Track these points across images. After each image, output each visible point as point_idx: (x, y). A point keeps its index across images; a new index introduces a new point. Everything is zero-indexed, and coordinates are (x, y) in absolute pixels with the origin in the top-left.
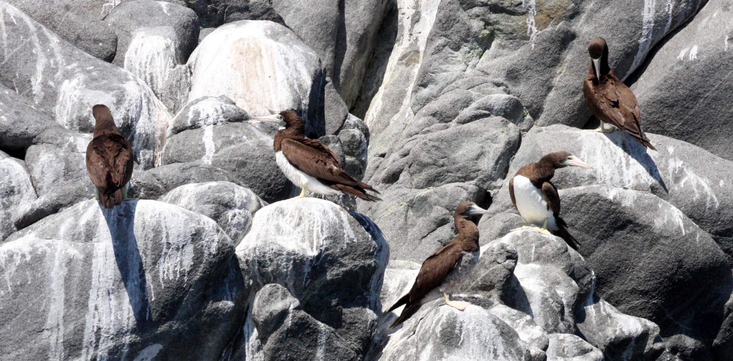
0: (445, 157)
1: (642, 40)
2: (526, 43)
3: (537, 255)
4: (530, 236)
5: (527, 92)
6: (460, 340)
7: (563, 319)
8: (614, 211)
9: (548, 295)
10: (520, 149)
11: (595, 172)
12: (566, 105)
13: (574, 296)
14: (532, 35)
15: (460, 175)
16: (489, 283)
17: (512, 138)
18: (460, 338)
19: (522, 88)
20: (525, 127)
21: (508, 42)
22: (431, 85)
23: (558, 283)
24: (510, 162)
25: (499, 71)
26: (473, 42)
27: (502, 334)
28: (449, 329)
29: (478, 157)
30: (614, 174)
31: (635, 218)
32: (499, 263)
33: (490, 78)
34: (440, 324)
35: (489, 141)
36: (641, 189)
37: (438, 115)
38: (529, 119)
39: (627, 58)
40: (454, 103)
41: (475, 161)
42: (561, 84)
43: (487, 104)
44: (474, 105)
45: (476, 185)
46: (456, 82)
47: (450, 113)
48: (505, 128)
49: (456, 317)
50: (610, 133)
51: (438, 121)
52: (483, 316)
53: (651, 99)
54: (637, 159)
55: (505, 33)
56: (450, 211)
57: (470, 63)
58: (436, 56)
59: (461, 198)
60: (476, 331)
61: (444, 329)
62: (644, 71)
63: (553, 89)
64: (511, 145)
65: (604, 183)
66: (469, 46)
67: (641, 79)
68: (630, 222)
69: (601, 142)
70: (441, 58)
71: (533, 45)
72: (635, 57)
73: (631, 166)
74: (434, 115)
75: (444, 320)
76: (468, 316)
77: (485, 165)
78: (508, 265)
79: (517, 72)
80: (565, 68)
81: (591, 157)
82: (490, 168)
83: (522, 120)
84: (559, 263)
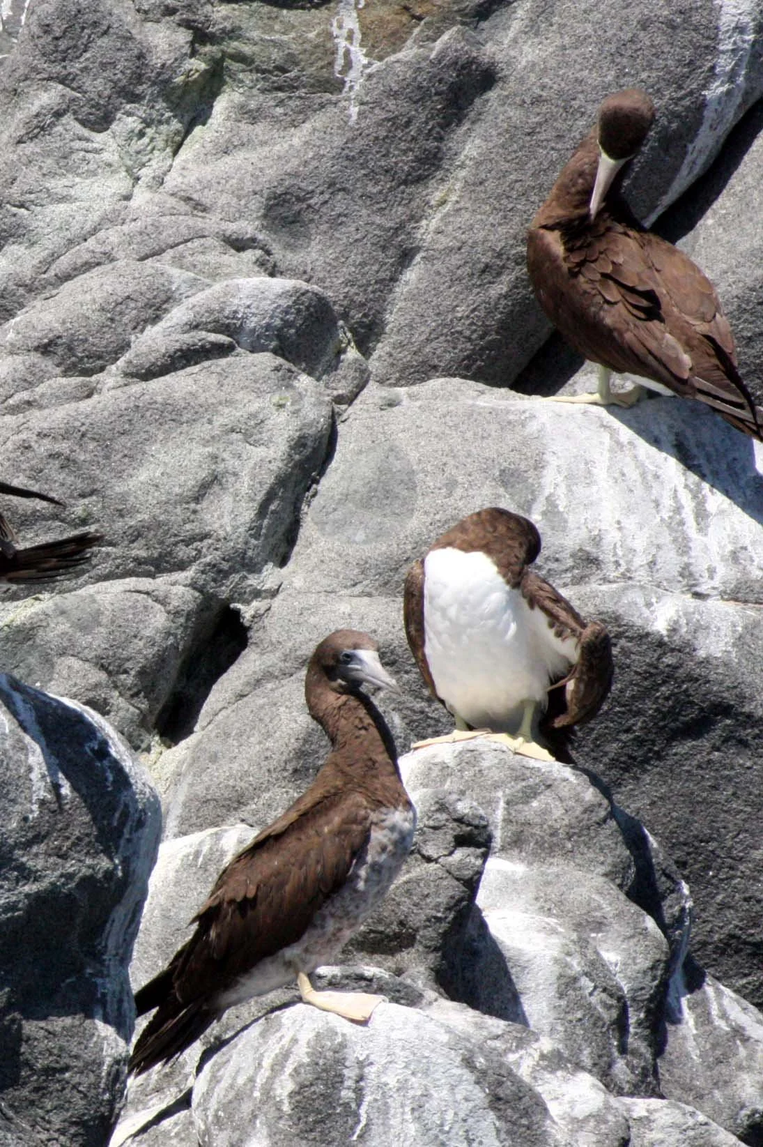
0: (92, 493)
1: (716, 89)
2: (330, 102)
3: (514, 828)
4: (485, 764)
5: (332, 268)
6: (358, 1122)
7: (623, 1049)
8: (670, 675)
9: (576, 965)
10: (333, 464)
11: (597, 540)
12: (461, 311)
13: (653, 968)
14: (352, 74)
15: (143, 554)
16: (395, 927)
17: (310, 425)
18: (356, 1115)
19: (314, 255)
20: (342, 389)
21: (269, 100)
22: (15, 247)
23: (599, 925)
24: (304, 508)
25: (240, 198)
26: (153, 100)
27: (496, 1102)
28: (320, 1088)
29: (202, 491)
30: (659, 547)
31: (742, 698)
32: (429, 860)
33: (212, 222)
34: (289, 1068)
35: (234, 436)
36: (752, 597)
37: (60, 351)
38: (356, 360)
39: (666, 150)
40: (113, 311)
41: (193, 506)
42: (444, 241)
43: (222, 310)
44: (178, 315)
45: (193, 585)
46: (101, 234)
47: (100, 343)
48: (288, 394)
49: (343, 1046)
50: (631, 407)
51: (58, 370)
52: (434, 1041)
53: (752, 290)
54: (727, 493)
55: (258, 71)
56: (110, 673)
57: (144, 171)
58: (30, 148)
59: (148, 632)
60: (411, 1093)
61: (302, 1086)
62: (718, 193)
63: (418, 258)
64: (307, 451)
65: (627, 577)
66: (141, 113)
67: (708, 221)
68: (724, 709)
69: (606, 438)
70: (47, 154)
71: (354, 110)
72: (690, 147)
73: (713, 521)
74: (46, 349)
75: (301, 1054)
76: (382, 1041)
77: (226, 520)
78: (462, 865)
79: (299, 199)
80: (458, 185)
81: (580, 490)
82: (242, 530)
83: (333, 366)
84: (591, 855)
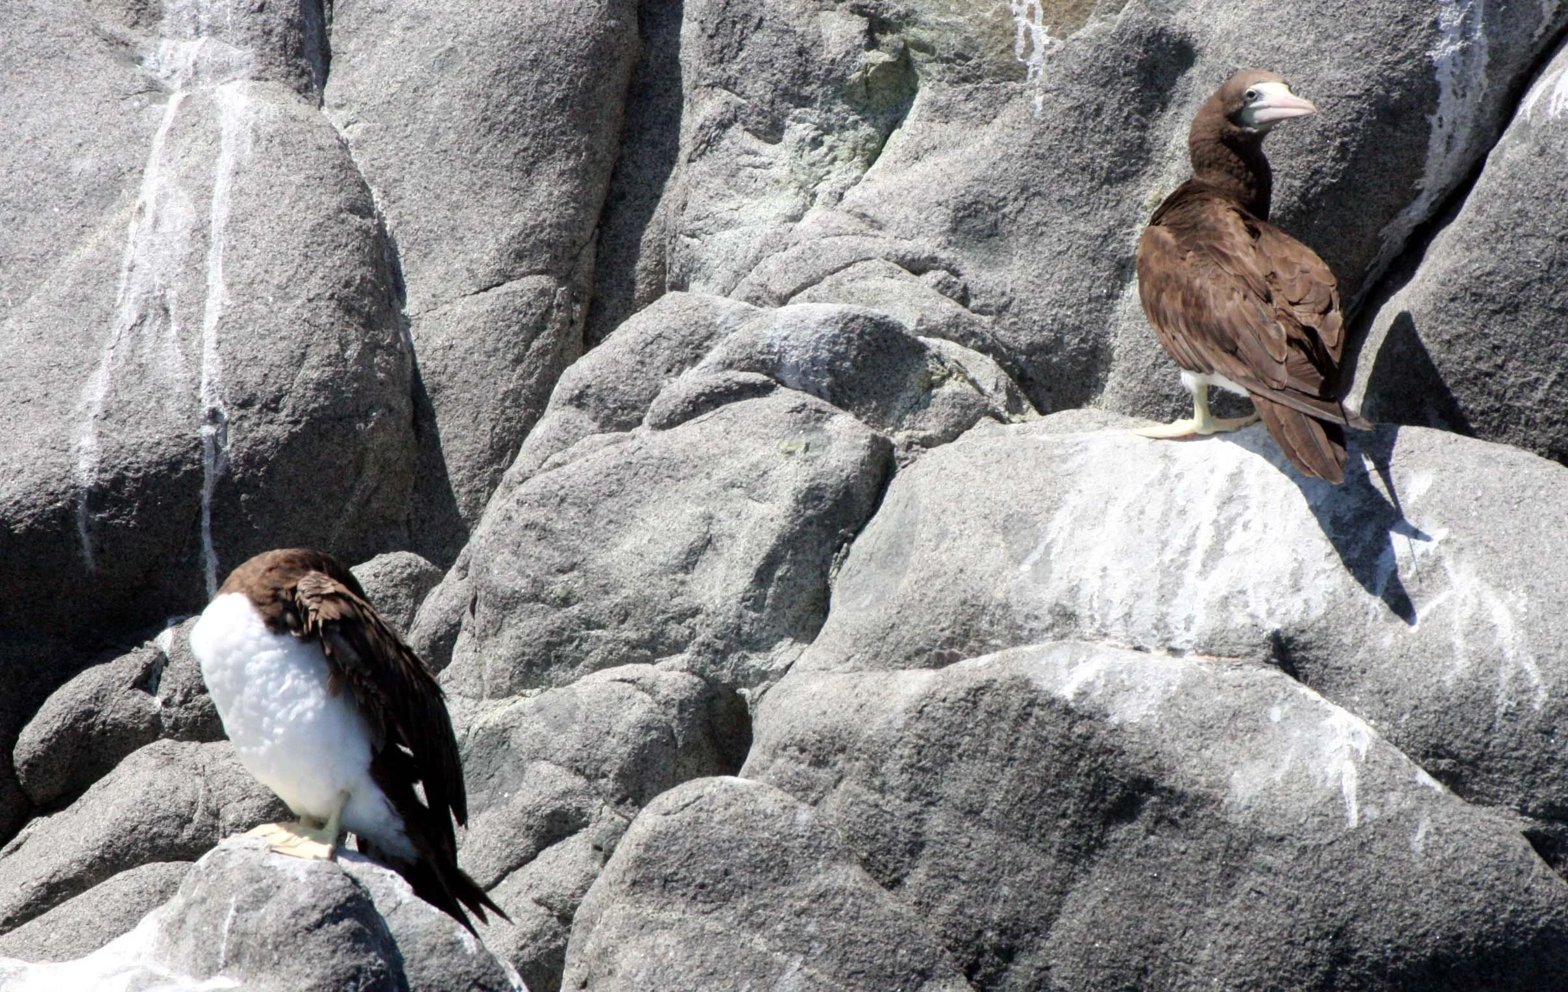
0: (573, 567)
2: (1015, 92)
5: (1035, 287)
8: (1084, 747)
11: (1075, 593)
15: (634, 636)
17: (831, 473)
19: (1015, 273)
20: (923, 428)
21: (958, 93)
24: (833, 571)
25: (920, 211)
26: (828, 102)
29: (691, 559)
30: (1139, 597)
31: (1159, 769)
33: (883, 243)
35: (735, 492)
36: (1225, 650)
37: (592, 403)
41: (680, 576)
43: (755, 344)
44: (716, 354)
45: (691, 670)
46: (762, 264)
47: (631, 391)
48: (807, 439)
51: (594, 426)
55: (942, 60)
56: (587, 778)
57: (821, 186)
58: (699, 167)
59: (621, 728)
64: (826, 505)
65: (1102, 633)
66: (814, 118)
68: (1146, 785)
70: (715, 172)
71: (1039, 100)
74: (579, 402)
77: (717, 591)
79: (991, 208)
80: (1173, 181)
81: (1082, 534)
82: (733, 601)
83: (920, 403)
